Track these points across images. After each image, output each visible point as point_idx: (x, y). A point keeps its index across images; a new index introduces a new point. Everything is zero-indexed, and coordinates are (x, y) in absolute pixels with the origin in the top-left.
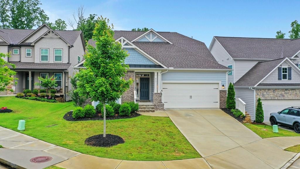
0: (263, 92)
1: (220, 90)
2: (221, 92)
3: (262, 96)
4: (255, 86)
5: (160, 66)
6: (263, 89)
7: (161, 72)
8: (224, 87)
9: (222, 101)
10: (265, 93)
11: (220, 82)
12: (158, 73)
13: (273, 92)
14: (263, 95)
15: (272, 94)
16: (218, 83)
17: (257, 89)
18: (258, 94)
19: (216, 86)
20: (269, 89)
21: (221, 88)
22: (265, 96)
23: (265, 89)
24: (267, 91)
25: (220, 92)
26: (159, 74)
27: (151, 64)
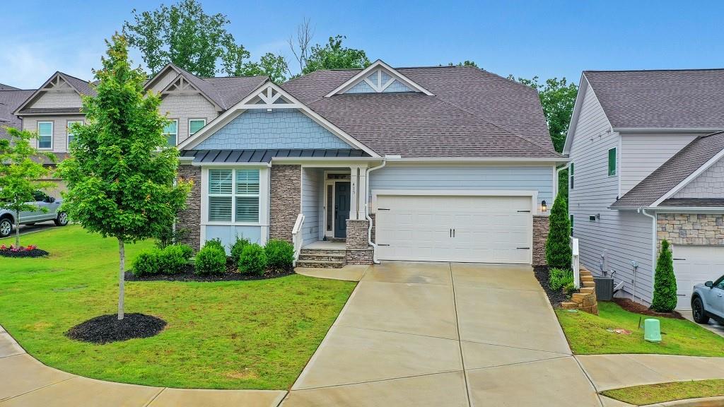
0: (682, 222)
1: (536, 214)
2: (537, 219)
3: (676, 235)
4: (654, 205)
5: (363, 154)
6: (681, 215)
7: (367, 166)
8: (544, 208)
9: (539, 245)
10: (688, 227)
11: (535, 194)
12: (359, 170)
13: (715, 224)
14: (682, 233)
15: (712, 228)
16: (531, 197)
17: (662, 215)
18: (664, 229)
19: (523, 205)
20: (701, 216)
21: (537, 210)
22: (688, 236)
23: (687, 216)
24: (694, 219)
25: (535, 221)
26: (363, 172)
27: (342, 146)
